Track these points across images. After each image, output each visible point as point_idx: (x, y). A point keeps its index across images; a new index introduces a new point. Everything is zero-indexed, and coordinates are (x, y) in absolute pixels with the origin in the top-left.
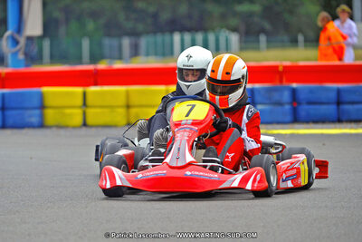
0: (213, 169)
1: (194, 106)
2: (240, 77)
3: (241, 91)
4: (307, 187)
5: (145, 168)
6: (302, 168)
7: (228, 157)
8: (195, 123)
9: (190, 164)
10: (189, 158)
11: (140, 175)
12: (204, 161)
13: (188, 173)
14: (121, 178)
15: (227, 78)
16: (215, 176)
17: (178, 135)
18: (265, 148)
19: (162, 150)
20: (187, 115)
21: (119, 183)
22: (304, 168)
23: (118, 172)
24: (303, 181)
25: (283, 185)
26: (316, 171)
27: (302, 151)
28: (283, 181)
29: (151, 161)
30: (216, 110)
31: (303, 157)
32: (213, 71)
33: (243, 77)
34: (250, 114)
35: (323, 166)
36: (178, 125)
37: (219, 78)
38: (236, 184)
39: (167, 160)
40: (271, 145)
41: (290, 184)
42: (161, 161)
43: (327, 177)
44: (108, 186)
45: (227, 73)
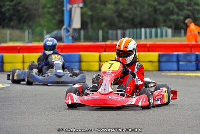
0: (122, 95)
1: (113, 64)
2: (132, 49)
3: (133, 56)
4: (167, 104)
5: (89, 94)
6: (165, 94)
7: (128, 89)
8: (113, 72)
9: (111, 93)
10: (111, 90)
11: (86, 98)
12: (118, 91)
13: (110, 97)
14: (76, 99)
15: (125, 49)
16: (124, 99)
17: (105, 78)
18: (146, 84)
19: (97, 85)
20: (110, 68)
21: (75, 102)
22: (166, 95)
23: (75, 96)
24: (166, 101)
25: (156, 103)
26: (172, 96)
27: (165, 86)
28: (156, 101)
29: (92, 91)
30: (124, 66)
31: (165, 89)
32: (119, 46)
33: (134, 49)
34: (138, 67)
35: (175, 93)
36: (105, 73)
37: (122, 49)
38: (133, 103)
39: (100, 91)
40: (150, 83)
41: (159, 103)
42: (97, 91)
43: (177, 99)
44: (70, 103)
45: (126, 47)
